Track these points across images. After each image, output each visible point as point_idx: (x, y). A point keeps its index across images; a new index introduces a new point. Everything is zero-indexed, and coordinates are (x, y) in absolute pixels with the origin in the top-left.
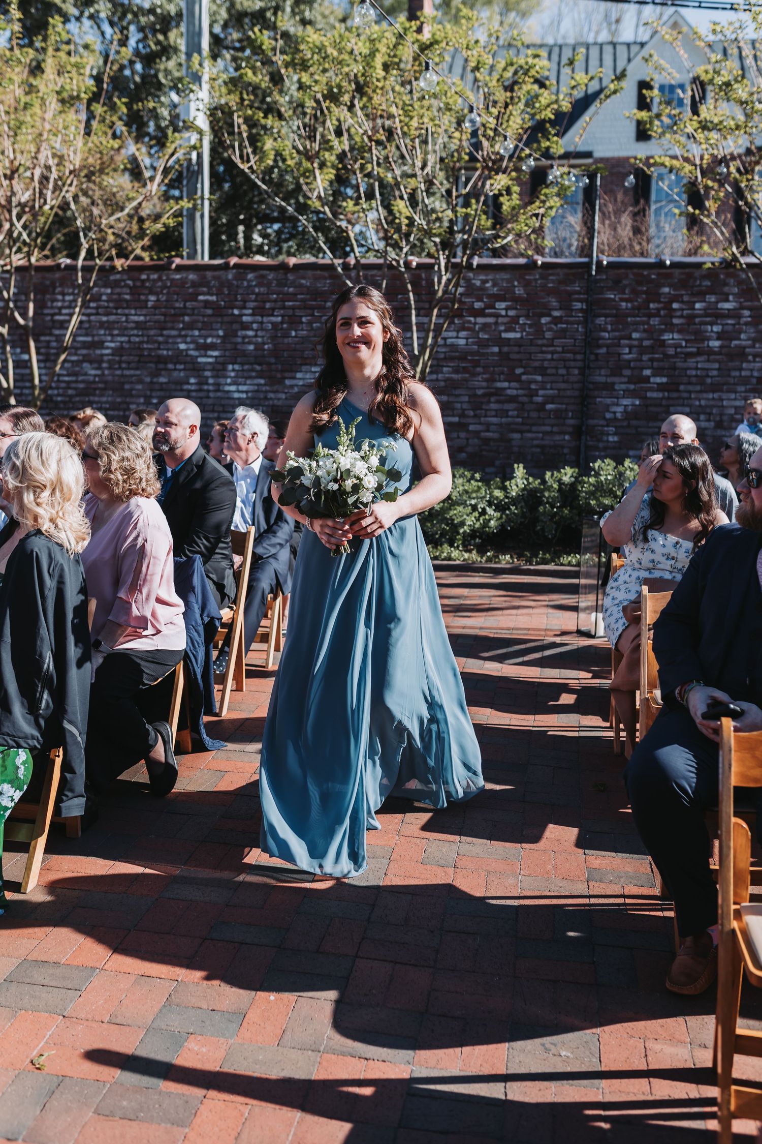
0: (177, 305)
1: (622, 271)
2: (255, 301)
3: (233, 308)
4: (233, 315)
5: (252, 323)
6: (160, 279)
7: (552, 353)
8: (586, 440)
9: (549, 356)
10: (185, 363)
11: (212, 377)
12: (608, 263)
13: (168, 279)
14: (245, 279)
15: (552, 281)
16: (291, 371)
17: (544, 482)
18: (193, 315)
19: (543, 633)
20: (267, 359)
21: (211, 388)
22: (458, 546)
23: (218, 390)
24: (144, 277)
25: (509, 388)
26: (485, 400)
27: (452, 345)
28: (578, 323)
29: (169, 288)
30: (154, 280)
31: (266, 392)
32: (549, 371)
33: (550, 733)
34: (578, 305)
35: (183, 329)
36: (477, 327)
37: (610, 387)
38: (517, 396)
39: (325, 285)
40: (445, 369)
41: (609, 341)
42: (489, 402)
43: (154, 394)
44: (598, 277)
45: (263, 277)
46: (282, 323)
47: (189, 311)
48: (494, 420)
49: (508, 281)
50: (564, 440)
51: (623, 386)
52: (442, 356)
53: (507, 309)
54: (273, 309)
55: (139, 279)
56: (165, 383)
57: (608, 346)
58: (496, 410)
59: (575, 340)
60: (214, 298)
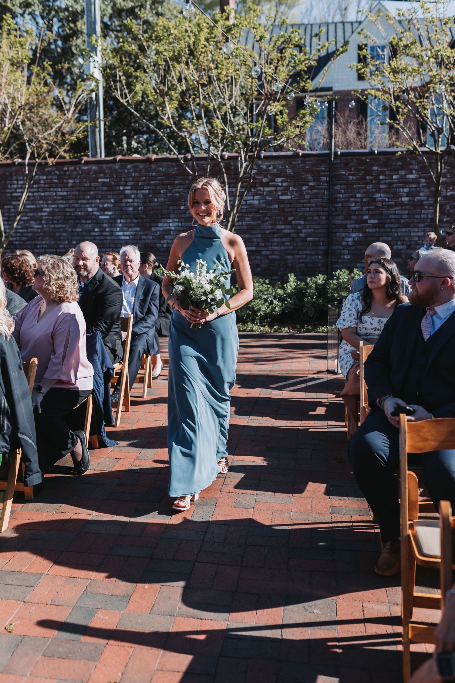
0: (86, 185)
1: (350, 157)
2: (132, 181)
3: (119, 186)
4: (119, 190)
5: (131, 194)
6: (75, 169)
7: (310, 207)
8: (331, 258)
9: (308, 209)
10: (92, 219)
11: (108, 227)
12: (341, 153)
13: (80, 169)
14: (126, 168)
15: (309, 165)
16: (155, 222)
17: (307, 284)
18: (96, 190)
19: (307, 372)
20: (141, 216)
21: (108, 234)
22: (257, 323)
23: (112, 235)
24: (65, 169)
25: (285, 229)
26: (271, 236)
27: (250, 204)
28: (324, 189)
29: (80, 175)
30: (71, 170)
31: (141, 235)
32: (308, 218)
33: (310, 430)
35: (90, 199)
36: (265, 193)
37: (344, 226)
38: (290, 233)
39: (174, 171)
40: (247, 219)
41: (343, 199)
42: (273, 237)
43: (74, 238)
44: (335, 162)
45: (136, 167)
46: (149, 194)
47: (93, 189)
48: (277, 248)
49: (282, 165)
50: (318, 258)
51: (352, 226)
52: (245, 211)
53: (282, 182)
54: (143, 186)
55: (63, 170)
56: (80, 232)
57: (342, 203)
58: (278, 242)
59: (323, 199)
60: (108, 180)
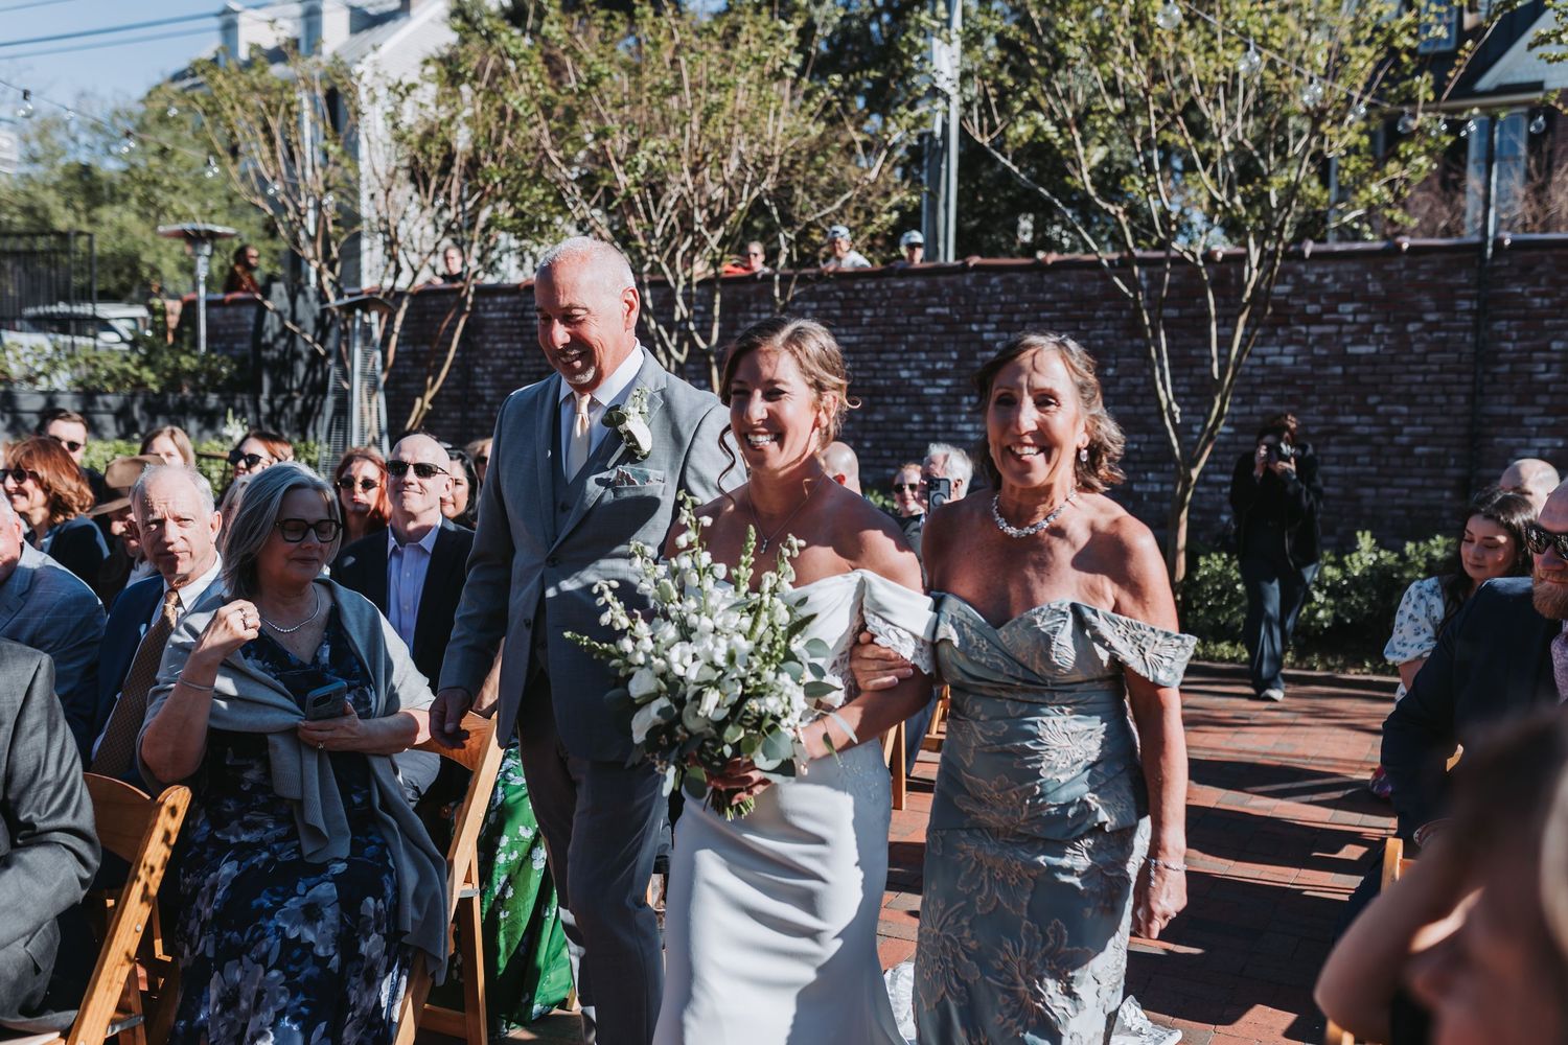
0: (899, 320)
1: (1535, 253)
2: (1001, 312)
3: (970, 323)
4: (971, 331)
5: (995, 341)
6: (878, 288)
7: (1425, 373)
9: (1420, 378)
10: (907, 395)
11: (942, 413)
12: (1513, 242)
13: (889, 288)
14: (989, 285)
15: (1425, 272)
17: (1403, 557)
18: (919, 332)
21: (940, 427)
23: (949, 430)
24: (858, 286)
25: (1358, 424)
27: (1274, 365)
28: (1465, 330)
29: (889, 299)
30: (871, 290)
32: (1419, 399)
34: (1465, 304)
35: (906, 351)
36: (1310, 339)
37: (1514, 421)
38: (1370, 435)
39: (1094, 289)
40: (1262, 399)
41: (1514, 355)
42: (1327, 444)
43: (867, 436)
44: (1497, 263)
45: (1010, 281)
47: (914, 329)
48: (1336, 469)
49: (1357, 273)
50: (1442, 498)
51: (1537, 420)
52: (1258, 380)
53: (1355, 313)
54: (1024, 323)
55: (853, 290)
56: (882, 422)
57: (1512, 362)
58: (1338, 456)
59: (1461, 354)
60: (947, 310)
